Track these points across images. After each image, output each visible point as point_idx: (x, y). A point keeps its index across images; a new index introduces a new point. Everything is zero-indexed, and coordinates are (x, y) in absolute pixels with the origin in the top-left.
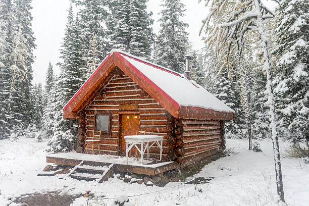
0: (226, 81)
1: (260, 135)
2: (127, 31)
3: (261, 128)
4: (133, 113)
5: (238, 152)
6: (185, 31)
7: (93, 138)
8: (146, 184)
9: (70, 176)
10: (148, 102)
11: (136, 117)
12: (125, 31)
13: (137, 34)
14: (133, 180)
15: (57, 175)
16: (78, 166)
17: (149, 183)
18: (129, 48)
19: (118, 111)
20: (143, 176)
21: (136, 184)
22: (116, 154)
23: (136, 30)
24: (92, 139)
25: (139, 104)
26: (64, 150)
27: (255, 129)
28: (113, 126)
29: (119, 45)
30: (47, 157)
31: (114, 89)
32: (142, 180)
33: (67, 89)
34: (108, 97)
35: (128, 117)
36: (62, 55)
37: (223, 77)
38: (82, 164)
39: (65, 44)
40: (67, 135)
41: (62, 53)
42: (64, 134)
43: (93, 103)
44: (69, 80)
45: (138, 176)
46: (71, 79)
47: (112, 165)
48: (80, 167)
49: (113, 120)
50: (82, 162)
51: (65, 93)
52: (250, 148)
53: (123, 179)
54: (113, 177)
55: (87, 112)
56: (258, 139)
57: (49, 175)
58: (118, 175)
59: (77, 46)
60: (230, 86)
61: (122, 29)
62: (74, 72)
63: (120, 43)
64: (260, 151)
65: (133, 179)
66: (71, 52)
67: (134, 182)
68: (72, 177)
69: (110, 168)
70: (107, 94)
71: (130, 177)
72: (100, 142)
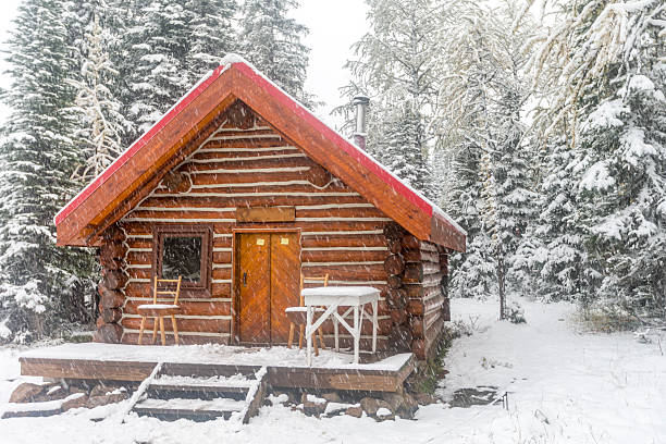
0: (408, 166)
1: (480, 288)
2: (181, 23)
3: (481, 273)
4: (278, 229)
5: (486, 325)
6: (303, 43)
7: (154, 299)
8: (373, 415)
9: (134, 409)
10: (325, 200)
11: (285, 241)
12: (177, 22)
13: (209, 32)
14: (331, 407)
15: (73, 410)
16: (150, 380)
17: (383, 411)
18: (185, 68)
19: (229, 226)
20: (360, 396)
21: (344, 418)
22: (230, 342)
23: (204, 21)
24: (152, 303)
25: (298, 208)
26: (22, 338)
27: (469, 276)
28: (214, 266)
29: (159, 57)
30: (21, 360)
31: (221, 165)
32: (358, 405)
33: (28, 163)
34: (197, 187)
35: (261, 242)
36: (11, 66)
37: (400, 157)
38: (159, 374)
39: (19, 36)
40: (28, 297)
41: (10, 60)
42: (20, 294)
43: (148, 202)
44: (34, 140)
45: (345, 396)
46: (37, 136)
47: (263, 371)
48: (155, 382)
49: (215, 250)
50: (158, 368)
51: (23, 175)
52: (503, 316)
53: (301, 406)
54: (269, 403)
55: (129, 226)
56: (476, 296)
57: (45, 414)
58: (284, 397)
59: (55, 46)
60: (415, 178)
61: (168, 16)
62: (50, 119)
63: (161, 52)
64: (522, 320)
65: (330, 404)
66: (36, 61)
67: (336, 413)
68: (141, 413)
69: (259, 379)
70: (195, 179)
71: (323, 401)
72: (180, 311)
